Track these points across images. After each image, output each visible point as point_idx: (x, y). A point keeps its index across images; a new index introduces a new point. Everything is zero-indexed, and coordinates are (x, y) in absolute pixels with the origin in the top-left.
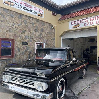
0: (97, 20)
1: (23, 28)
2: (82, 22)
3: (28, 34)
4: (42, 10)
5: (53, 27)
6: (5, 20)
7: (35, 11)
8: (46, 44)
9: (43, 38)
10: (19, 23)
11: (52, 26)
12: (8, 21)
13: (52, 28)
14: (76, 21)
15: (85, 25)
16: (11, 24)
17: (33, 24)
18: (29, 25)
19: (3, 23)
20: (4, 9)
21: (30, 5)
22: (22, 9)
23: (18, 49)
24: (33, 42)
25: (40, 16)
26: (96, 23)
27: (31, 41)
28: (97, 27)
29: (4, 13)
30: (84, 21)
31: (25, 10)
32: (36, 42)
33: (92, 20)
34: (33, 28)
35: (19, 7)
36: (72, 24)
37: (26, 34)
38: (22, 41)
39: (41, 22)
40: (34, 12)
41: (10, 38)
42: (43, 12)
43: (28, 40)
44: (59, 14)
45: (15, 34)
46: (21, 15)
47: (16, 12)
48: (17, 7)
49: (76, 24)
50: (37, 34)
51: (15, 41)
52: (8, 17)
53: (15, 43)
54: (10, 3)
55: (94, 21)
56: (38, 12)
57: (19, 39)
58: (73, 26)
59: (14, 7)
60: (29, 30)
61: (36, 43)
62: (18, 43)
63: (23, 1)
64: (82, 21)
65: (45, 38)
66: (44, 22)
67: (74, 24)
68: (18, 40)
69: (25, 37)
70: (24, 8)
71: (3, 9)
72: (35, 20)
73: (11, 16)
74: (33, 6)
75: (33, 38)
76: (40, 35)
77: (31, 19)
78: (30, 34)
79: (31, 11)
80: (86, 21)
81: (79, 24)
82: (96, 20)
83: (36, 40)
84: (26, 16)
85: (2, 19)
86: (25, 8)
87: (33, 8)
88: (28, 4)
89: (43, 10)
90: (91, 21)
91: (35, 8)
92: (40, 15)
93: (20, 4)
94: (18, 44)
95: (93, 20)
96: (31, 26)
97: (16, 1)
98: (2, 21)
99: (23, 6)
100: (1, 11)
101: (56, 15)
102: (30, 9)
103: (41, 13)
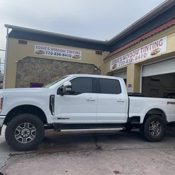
0: (127, 58)
1: (54, 72)
4: (79, 51)
5: (98, 69)
7: (69, 54)
10: (49, 69)
11: (96, 67)
12: (38, 68)
13: (96, 69)
14: (115, 60)
15: (120, 65)
16: (41, 70)
17: (66, 67)
18: (62, 69)
20: (35, 58)
21: (63, 49)
22: (53, 55)
26: (126, 63)
29: (35, 62)
30: (120, 60)
31: (56, 56)
34: (67, 71)
35: (50, 53)
36: (112, 63)
39: (77, 64)
40: (67, 55)
41: (39, 82)
45: (44, 79)
46: (52, 61)
48: (48, 55)
54: (40, 52)
55: (125, 60)
56: (73, 55)
58: (113, 66)
59: (45, 54)
63: (54, 48)
66: (83, 64)
67: (114, 64)
70: (55, 54)
72: (69, 64)
73: (41, 63)
74: (66, 50)
77: (64, 63)
79: (63, 55)
81: (117, 63)
84: (59, 61)
85: (33, 67)
86: (57, 54)
88: (60, 49)
89: (81, 52)
91: (68, 51)
92: (76, 57)
96: (64, 70)
97: (46, 49)
98: (32, 69)
99: (54, 52)
100: (33, 60)
101: (103, 53)
102: (62, 53)
103: (78, 55)
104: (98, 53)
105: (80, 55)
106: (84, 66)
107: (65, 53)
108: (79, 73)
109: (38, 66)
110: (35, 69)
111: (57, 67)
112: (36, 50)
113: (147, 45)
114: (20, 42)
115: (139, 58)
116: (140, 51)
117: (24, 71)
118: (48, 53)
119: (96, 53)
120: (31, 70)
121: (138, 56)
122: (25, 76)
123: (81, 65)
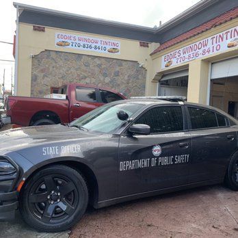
2: (175, 57)
3: (91, 81)
4: (116, 42)
5: (142, 67)
7: (104, 46)
10: (76, 67)
12: (61, 66)
14: (169, 55)
15: (177, 62)
17: (99, 66)
18: (93, 68)
21: (94, 39)
22: (81, 48)
26: (188, 59)
28: (188, 65)
31: (85, 49)
34: (100, 71)
35: (77, 45)
36: (165, 60)
37: (88, 81)
39: (115, 61)
40: (101, 48)
42: (119, 44)
46: (80, 56)
48: (73, 47)
49: (169, 60)
50: (107, 80)
52: (61, 61)
54: (63, 44)
55: (186, 55)
56: (108, 47)
58: (166, 63)
59: (70, 47)
60: (93, 75)
63: (83, 37)
64: (175, 55)
65: (124, 86)
67: (167, 60)
70: (84, 46)
71: (55, 53)
72: (103, 60)
73: (65, 59)
74: (99, 40)
76: (112, 81)
77: (96, 60)
78: (94, 80)
79: (96, 48)
80: (179, 54)
81: (172, 60)
82: (189, 53)
84: (89, 56)
85: (54, 65)
86: (86, 46)
87: (99, 42)
88: (91, 39)
89: (118, 42)
90: (183, 54)
91: (102, 42)
92: (113, 51)
93: (77, 41)
95: (185, 53)
96: (97, 69)
97: (72, 38)
98: (53, 67)
99: (82, 43)
101: (149, 45)
102: (93, 45)
103: (116, 47)
104: (143, 45)
105: (119, 48)
106: (124, 63)
107: (98, 45)
108: (117, 74)
109: (61, 63)
111: (87, 65)
112: (58, 40)
113: (221, 34)
114: (35, 29)
115: (209, 51)
116: (210, 41)
117: (42, 71)
119: (141, 45)
120: (51, 69)
121: (206, 48)
122: (43, 78)
123: (120, 62)
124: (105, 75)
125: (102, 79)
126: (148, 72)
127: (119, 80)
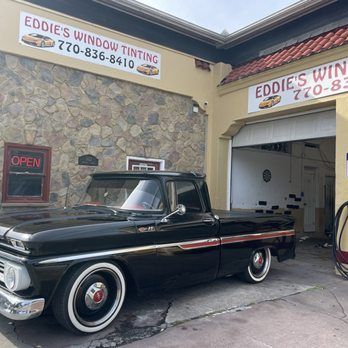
0: (336, 75)
1: (82, 112)
2: (288, 88)
3: (101, 132)
4: (154, 54)
5: (200, 109)
6: (24, 91)
7: (129, 58)
8: (168, 164)
9: (158, 143)
10: (69, 99)
11: (196, 105)
12: (32, 94)
13: (196, 110)
14: (270, 83)
15: (296, 98)
16: (43, 102)
17: (119, 99)
18: (107, 103)
19: (16, 100)
20: (22, 59)
21: (109, 40)
22: (81, 56)
23: (65, 176)
24: (117, 156)
25: (145, 73)
26: (332, 89)
27: (109, 153)
29: (23, 71)
30: (295, 82)
31: (90, 59)
32: (128, 158)
33: (320, 76)
34: (121, 112)
35: (71, 48)
36: (259, 94)
37: (95, 130)
38: (79, 154)
39: (150, 92)
40: (123, 61)
41: (36, 144)
42: (159, 59)
43: (100, 149)
44: (222, 64)
45: (54, 132)
46: (77, 74)
47: (61, 66)
48: (64, 52)
49: (271, 95)
50: (136, 131)
51: (53, 152)
52: (33, 82)
53: (53, 158)
54: (39, 41)
55: (327, 83)
56: (139, 62)
57: (67, 146)
59: (55, 50)
60: (106, 120)
61: (130, 160)
62: (65, 158)
63: (85, 32)
64: (288, 83)
65: (167, 145)
66: (163, 91)
67: (265, 95)
68: (65, 148)
69: (90, 141)
70: (88, 53)
71: (17, 60)
72: (128, 88)
73: (43, 78)
74: (121, 44)
75: (118, 143)
76: (146, 134)
77: (113, 86)
78: (108, 131)
79: (112, 60)
80: (302, 82)
81: (280, 93)
82: (334, 78)
83: (130, 151)
84: (97, 75)
85: (15, 88)
86: (92, 53)
87: (120, 49)
88: (103, 39)
89: (157, 55)
90: (316, 80)
91: (126, 50)
92: (148, 71)
93: (74, 42)
94: (62, 163)
95: (322, 79)
96: (114, 107)
97: (61, 32)
98: (12, 94)
99: (83, 46)
100: (13, 65)
101: (212, 67)
102: (108, 53)
103: (152, 64)
104: (201, 66)
105: (158, 66)
106: (167, 99)
107: (118, 54)
108: (155, 120)
109: (32, 86)
110: (21, 97)
111: (94, 96)
112: (25, 31)
118: (65, 46)
119: (198, 66)
120: (6, 99)
123: (160, 95)
124: (132, 121)
125: (125, 128)
126: (210, 119)
127: (159, 132)
